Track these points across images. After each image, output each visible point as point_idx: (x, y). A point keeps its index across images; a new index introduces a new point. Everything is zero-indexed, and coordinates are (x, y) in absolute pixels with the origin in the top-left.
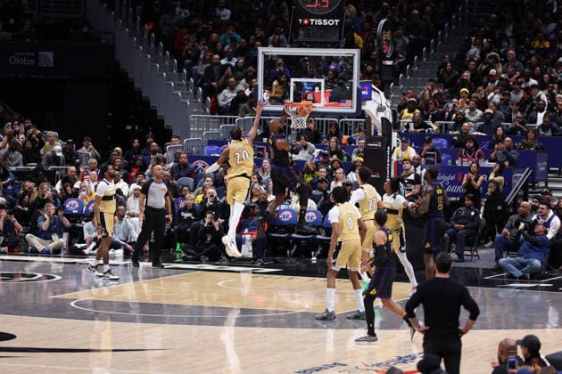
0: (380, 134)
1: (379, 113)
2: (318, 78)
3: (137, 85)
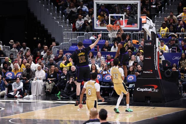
0: (150, 39)
1: (150, 29)
2: (121, 14)
3: (38, 19)
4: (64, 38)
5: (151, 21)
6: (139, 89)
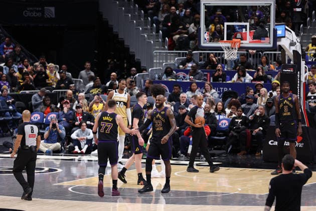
0: (292, 62)
1: (292, 47)
2: (245, 22)
3: (115, 30)
4: (155, 61)
5: (293, 33)
6: (272, 143)
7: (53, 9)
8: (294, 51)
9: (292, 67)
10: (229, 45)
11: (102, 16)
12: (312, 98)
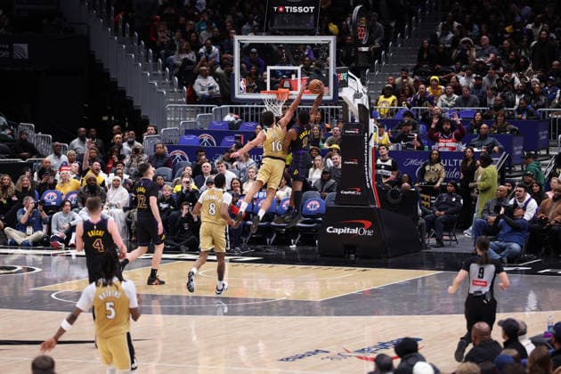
0: (357, 121)
1: (356, 100)
2: (294, 65)
3: (112, 76)
4: (169, 119)
5: (358, 80)
6: (331, 230)
7: (25, 47)
8: (359, 105)
9: (357, 126)
10: (273, 97)
11: (94, 56)
12: (383, 167)
